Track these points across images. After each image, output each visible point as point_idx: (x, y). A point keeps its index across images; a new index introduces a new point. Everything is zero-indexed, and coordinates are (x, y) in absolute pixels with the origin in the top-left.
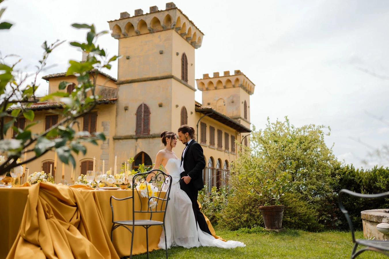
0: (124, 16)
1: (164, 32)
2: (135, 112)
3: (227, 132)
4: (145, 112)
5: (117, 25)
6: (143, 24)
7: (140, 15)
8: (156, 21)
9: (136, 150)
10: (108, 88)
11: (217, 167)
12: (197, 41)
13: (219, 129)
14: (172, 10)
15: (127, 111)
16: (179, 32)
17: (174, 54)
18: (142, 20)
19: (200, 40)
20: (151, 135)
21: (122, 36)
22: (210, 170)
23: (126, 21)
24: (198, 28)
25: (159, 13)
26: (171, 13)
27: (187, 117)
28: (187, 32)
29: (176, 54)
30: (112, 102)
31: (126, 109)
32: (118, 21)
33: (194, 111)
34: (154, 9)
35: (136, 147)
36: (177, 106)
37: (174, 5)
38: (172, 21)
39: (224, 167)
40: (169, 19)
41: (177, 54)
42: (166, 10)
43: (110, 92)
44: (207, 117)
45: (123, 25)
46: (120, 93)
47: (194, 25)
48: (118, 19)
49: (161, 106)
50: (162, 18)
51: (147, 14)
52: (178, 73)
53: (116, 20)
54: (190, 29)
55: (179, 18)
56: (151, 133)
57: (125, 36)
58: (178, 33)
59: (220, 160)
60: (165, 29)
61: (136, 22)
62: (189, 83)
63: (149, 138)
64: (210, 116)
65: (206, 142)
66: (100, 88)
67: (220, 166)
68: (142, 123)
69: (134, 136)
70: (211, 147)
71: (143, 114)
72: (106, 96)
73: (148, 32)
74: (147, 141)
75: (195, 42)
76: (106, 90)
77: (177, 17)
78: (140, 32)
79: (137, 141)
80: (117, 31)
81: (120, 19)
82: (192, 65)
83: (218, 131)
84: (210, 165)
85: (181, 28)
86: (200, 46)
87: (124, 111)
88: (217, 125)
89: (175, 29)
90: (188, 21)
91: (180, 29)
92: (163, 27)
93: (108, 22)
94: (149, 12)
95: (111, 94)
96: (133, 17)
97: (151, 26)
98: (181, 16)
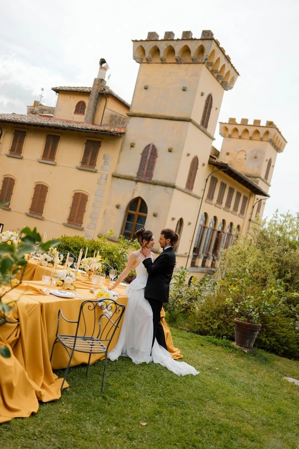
0: (152, 36)
1: (192, 65)
2: (141, 151)
3: (240, 191)
4: (152, 153)
5: (141, 46)
6: (171, 50)
7: (170, 40)
8: (187, 50)
9: (134, 193)
10: (119, 115)
11: (218, 228)
12: (229, 81)
13: (232, 186)
14: (207, 41)
15: (132, 148)
16: (210, 68)
17: (199, 94)
18: (170, 46)
19: (233, 80)
20: (153, 181)
21: (145, 61)
22: (210, 230)
23: (153, 44)
24: (234, 66)
25: (192, 41)
26: (206, 44)
27: (197, 168)
28: (219, 70)
29: (200, 94)
30: (119, 135)
31: (132, 146)
32: (144, 42)
33: (206, 162)
34: (187, 35)
35: (134, 190)
36: (188, 155)
37: (212, 34)
38: (205, 54)
39: (227, 230)
40: (202, 50)
41: (202, 94)
42: (201, 39)
43: (120, 120)
44: (221, 172)
45: (148, 47)
46: (129, 127)
47: (230, 62)
48: (144, 39)
49: (170, 151)
50: (194, 47)
51: (178, 40)
52: (198, 118)
53: (141, 41)
54: (224, 66)
55: (214, 51)
56: (153, 179)
57: (148, 61)
58: (208, 69)
59: (224, 221)
60: (194, 62)
61: (163, 47)
62: (209, 130)
63: (150, 183)
64: (224, 172)
65: (212, 200)
66: (110, 112)
67: (223, 228)
68: (147, 165)
69: (134, 177)
70: (218, 205)
71: (149, 155)
72: (116, 124)
73: (175, 61)
74: (147, 186)
75: (227, 82)
76: (116, 116)
77: (211, 50)
78: (165, 59)
79: (136, 184)
80: (141, 54)
81: (146, 41)
82: (217, 109)
83: (229, 189)
84: (212, 226)
85: (213, 64)
86: (231, 88)
87: (130, 147)
88: (230, 182)
89: (206, 64)
90: (224, 57)
91: (211, 65)
92: (193, 59)
93: (133, 41)
94: (180, 38)
95: (121, 122)
96: (162, 40)
97: (180, 55)
98: (217, 49)
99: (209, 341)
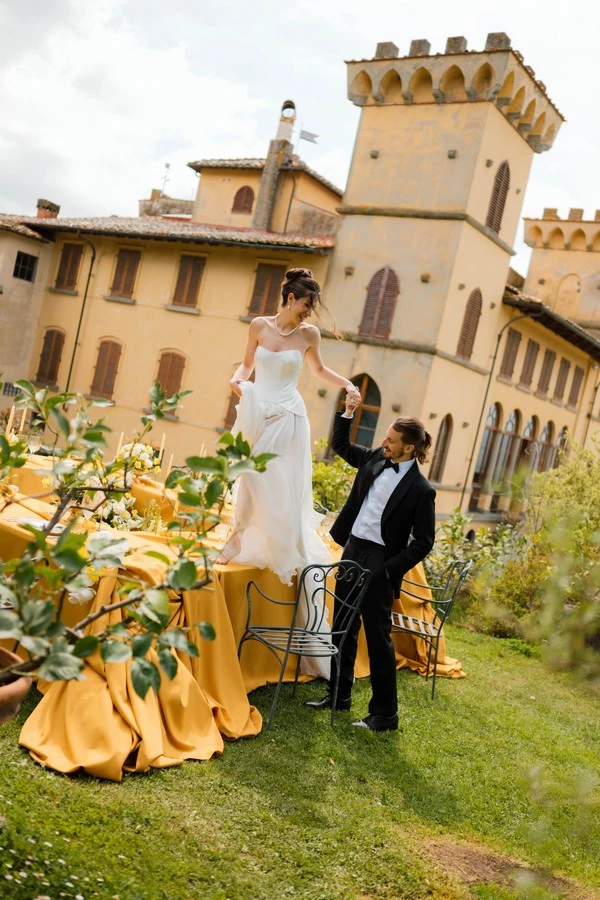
0: (386, 51)
1: (468, 104)
2: (366, 282)
3: (568, 358)
4: (388, 287)
5: (364, 72)
6: (424, 78)
7: (422, 57)
8: (456, 76)
9: (353, 367)
10: (319, 211)
11: (525, 433)
12: (543, 135)
13: (551, 348)
14: (498, 55)
15: (349, 277)
16: (505, 109)
17: (481, 163)
18: (423, 68)
19: (552, 133)
20: (392, 342)
21: (371, 101)
22: (506, 438)
23: (386, 66)
24: (553, 102)
25: (468, 57)
26: (495, 61)
27: (480, 313)
28: (523, 112)
29: (484, 163)
30: (322, 251)
31: (349, 272)
32: (368, 64)
33: (498, 301)
34: (456, 45)
35: (354, 360)
36: (462, 287)
37: (508, 41)
38: (494, 82)
39: (542, 437)
40: (486, 74)
41: (489, 164)
42: (485, 52)
43: (323, 222)
44: (529, 320)
45: (378, 74)
46: (341, 235)
47: (546, 96)
48: (370, 58)
49: (425, 280)
50: (470, 69)
51: (438, 56)
52: (480, 212)
53: (364, 61)
54: (532, 104)
55: (512, 75)
56: (393, 337)
57: (379, 102)
58: (500, 111)
59: (535, 419)
60: (473, 98)
61: (407, 72)
62: (502, 235)
63: (386, 346)
64: (535, 319)
65: (511, 376)
66: (304, 207)
67: (534, 433)
68: (378, 311)
69: (354, 335)
70: (522, 387)
71: (382, 290)
72: (314, 229)
73: (432, 99)
74: (379, 352)
75: (539, 136)
76: (314, 214)
77: (507, 73)
78: (412, 97)
79: (358, 348)
80: (363, 87)
81: (374, 60)
82: (518, 191)
83: (546, 353)
84: (510, 428)
85: (511, 101)
86: (547, 148)
87: (344, 275)
88: (547, 339)
89: (495, 101)
90: (533, 85)
91: (506, 104)
92: (468, 94)
93: (347, 63)
94: (443, 52)
95: (324, 226)
96: (405, 58)
97: (442, 86)
98: (518, 70)
99: (515, 648)
